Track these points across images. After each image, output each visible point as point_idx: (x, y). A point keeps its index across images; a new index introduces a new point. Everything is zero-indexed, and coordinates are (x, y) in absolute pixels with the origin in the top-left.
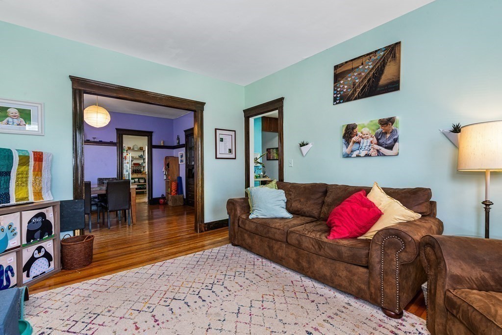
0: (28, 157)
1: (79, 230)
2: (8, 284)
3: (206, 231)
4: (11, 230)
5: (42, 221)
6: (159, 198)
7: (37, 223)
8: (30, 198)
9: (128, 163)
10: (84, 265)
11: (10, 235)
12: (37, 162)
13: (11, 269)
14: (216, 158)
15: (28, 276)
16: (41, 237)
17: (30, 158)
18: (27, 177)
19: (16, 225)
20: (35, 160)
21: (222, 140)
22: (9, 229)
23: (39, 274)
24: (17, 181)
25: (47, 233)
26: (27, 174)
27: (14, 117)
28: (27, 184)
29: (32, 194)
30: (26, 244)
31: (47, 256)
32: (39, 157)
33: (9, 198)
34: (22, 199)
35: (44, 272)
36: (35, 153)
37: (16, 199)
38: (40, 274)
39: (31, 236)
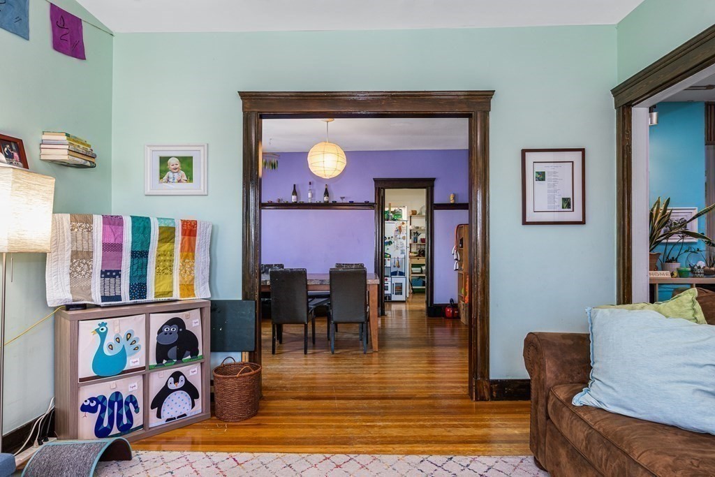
0: (172, 230)
1: (247, 353)
2: (130, 423)
3: (492, 398)
4: (131, 341)
5: (179, 332)
6: (446, 306)
7: (171, 334)
8: (174, 293)
9: (404, 238)
10: (238, 418)
11: (129, 349)
12: (187, 238)
13: (134, 400)
14: (525, 223)
15: (159, 416)
16: (180, 357)
17: (177, 230)
18: (171, 261)
19: (140, 335)
20: (184, 233)
21: (541, 177)
22: (128, 340)
23: (176, 415)
24: (157, 266)
25: (187, 352)
26: (172, 255)
27: (174, 171)
28: (171, 271)
29: (178, 286)
30: (156, 366)
31: (189, 389)
32: (190, 229)
33: (146, 291)
34: (163, 294)
35: (185, 415)
36: (184, 223)
37: (155, 293)
38: (178, 417)
39: (162, 353)
